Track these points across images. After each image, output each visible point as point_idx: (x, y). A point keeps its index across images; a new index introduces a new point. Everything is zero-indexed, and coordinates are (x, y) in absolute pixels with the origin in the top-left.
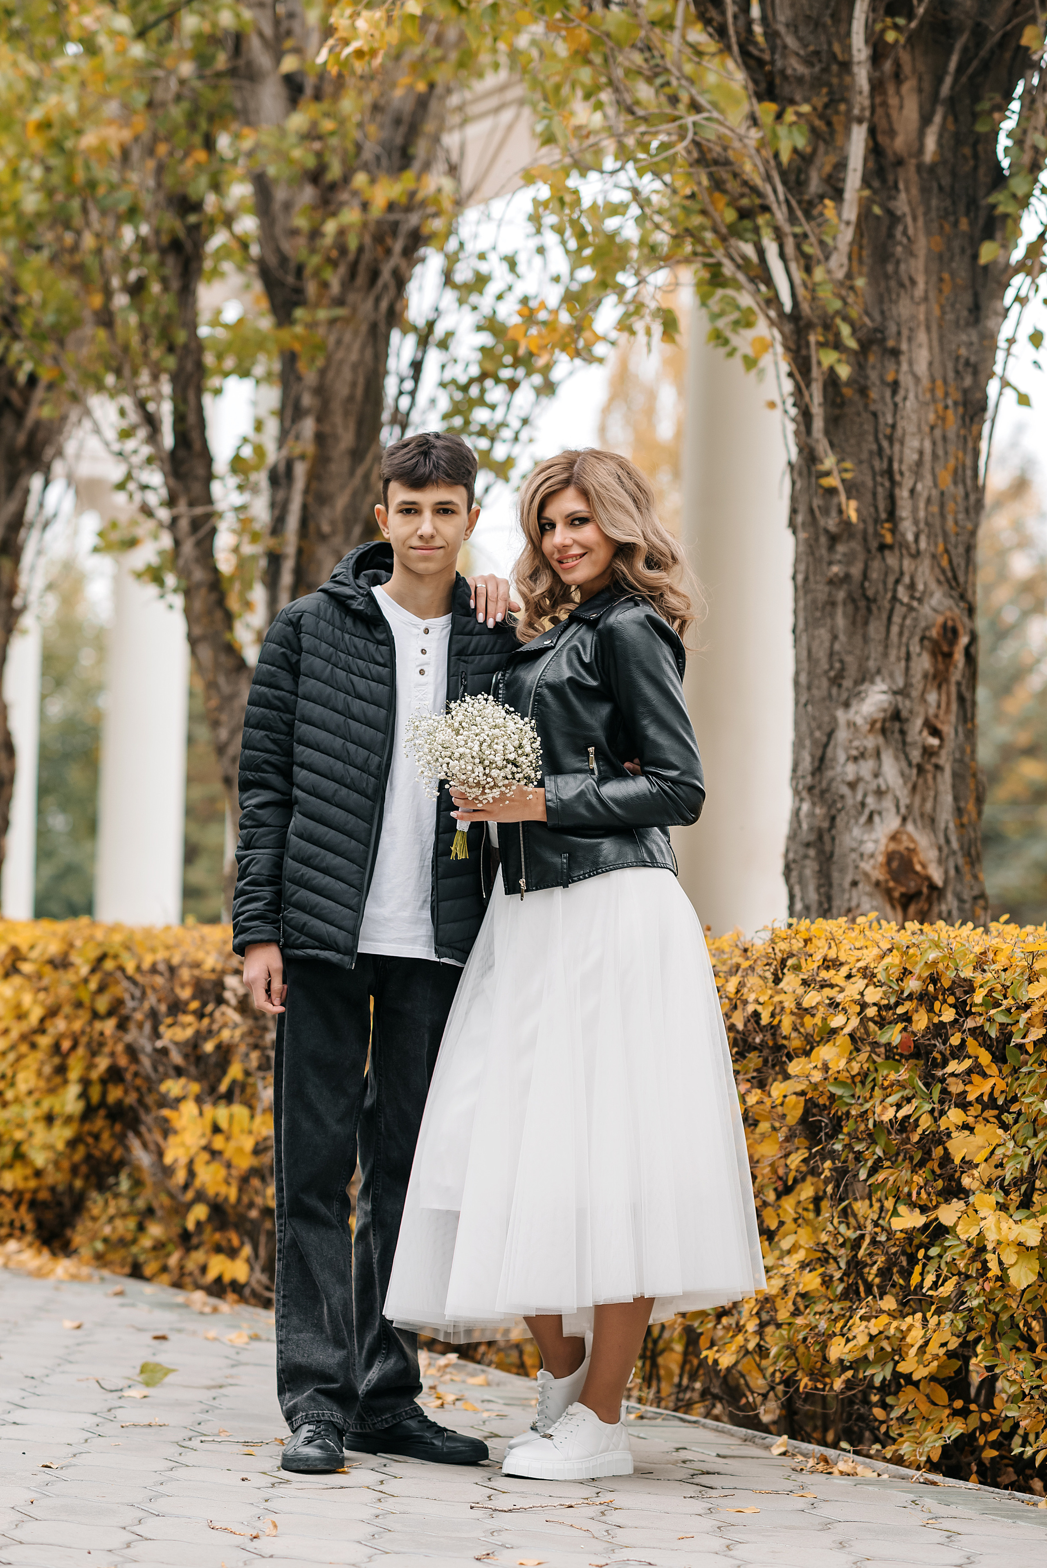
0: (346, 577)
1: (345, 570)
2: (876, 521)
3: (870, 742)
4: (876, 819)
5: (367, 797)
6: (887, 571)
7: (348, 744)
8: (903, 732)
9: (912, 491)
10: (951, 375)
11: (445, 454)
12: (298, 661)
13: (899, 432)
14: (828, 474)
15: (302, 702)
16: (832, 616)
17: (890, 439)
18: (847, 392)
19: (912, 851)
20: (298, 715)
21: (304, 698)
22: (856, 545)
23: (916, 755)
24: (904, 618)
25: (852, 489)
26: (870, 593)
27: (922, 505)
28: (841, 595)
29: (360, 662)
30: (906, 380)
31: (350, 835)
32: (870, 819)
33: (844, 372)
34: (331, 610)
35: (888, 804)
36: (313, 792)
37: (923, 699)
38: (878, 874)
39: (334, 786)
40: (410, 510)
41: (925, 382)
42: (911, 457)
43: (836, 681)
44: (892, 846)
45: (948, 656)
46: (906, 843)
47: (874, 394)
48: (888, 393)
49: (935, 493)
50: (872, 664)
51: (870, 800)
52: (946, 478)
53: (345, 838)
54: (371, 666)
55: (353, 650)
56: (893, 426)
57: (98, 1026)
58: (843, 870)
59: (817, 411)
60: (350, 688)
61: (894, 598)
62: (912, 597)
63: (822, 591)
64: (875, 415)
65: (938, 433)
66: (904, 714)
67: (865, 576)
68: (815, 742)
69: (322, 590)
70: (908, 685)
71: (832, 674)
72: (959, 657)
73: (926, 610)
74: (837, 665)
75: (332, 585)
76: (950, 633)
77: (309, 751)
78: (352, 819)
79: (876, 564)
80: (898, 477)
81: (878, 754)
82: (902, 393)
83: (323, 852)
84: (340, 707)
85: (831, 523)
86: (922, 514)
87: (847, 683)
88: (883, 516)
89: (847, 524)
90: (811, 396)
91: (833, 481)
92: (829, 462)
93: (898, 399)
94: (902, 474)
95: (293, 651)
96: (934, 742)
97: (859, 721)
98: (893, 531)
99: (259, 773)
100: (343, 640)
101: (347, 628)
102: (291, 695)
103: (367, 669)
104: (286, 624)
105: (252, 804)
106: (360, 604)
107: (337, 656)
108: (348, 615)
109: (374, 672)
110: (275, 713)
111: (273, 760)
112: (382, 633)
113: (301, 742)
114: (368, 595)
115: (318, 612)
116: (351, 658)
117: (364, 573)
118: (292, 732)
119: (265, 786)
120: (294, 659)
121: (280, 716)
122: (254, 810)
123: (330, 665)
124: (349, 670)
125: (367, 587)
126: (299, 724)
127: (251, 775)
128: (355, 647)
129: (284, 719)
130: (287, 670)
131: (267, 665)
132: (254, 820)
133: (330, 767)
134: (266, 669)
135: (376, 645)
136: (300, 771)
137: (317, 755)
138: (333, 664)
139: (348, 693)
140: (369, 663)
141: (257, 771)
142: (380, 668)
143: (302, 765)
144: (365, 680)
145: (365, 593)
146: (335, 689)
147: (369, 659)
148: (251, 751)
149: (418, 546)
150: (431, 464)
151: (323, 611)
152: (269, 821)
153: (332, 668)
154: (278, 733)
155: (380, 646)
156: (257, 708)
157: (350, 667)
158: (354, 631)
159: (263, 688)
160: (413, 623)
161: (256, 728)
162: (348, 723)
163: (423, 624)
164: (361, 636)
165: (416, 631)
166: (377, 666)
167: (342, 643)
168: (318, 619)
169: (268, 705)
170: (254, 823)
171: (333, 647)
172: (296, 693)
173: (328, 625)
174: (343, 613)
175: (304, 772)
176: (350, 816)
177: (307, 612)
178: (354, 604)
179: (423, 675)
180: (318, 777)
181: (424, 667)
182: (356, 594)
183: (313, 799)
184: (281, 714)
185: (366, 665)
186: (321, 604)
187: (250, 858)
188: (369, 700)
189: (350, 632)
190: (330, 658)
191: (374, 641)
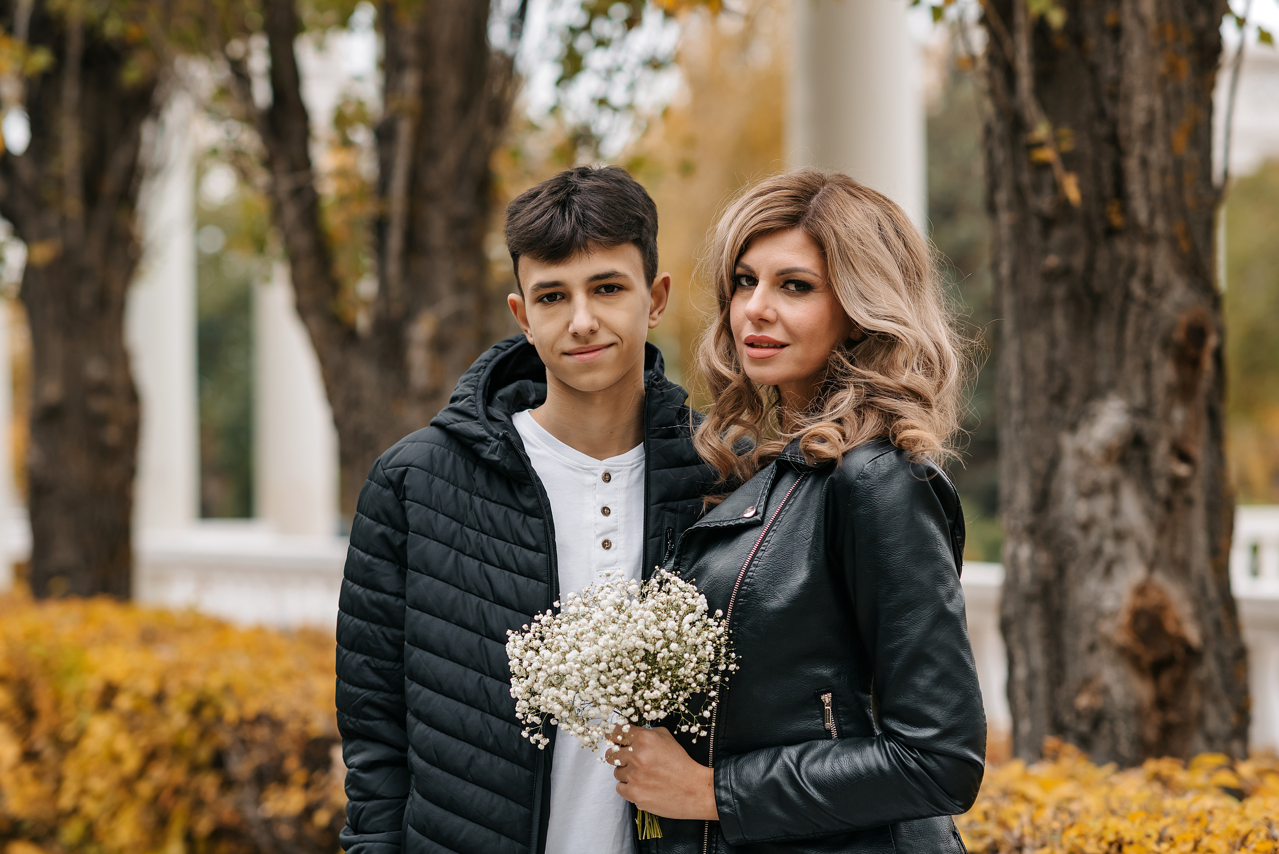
0: (471, 403)
1: (470, 391)
2: (1102, 200)
3: (1106, 474)
4: (1116, 568)
5: (521, 764)
6: (1116, 261)
7: (488, 680)
8: (1146, 461)
9: (1144, 163)
10: (1181, 13)
12: (404, 543)
13: (1123, 89)
14: (1040, 145)
15: (413, 614)
16: (1050, 317)
17: (1114, 97)
18: (1060, 42)
19: (1162, 607)
20: (407, 633)
21: (415, 606)
22: (1077, 230)
23: (1162, 487)
24: (1140, 317)
25: (1070, 161)
26: (1096, 288)
27: (1155, 176)
28: (1060, 291)
29: (499, 543)
30: (1130, 24)
31: (497, 827)
32: (1108, 568)
33: (1057, 18)
34: (451, 460)
35: (1130, 549)
36: (437, 760)
37: (1167, 418)
38: (1122, 637)
39: (469, 750)
40: (553, 295)
41: (1153, 25)
42: (1139, 117)
43: (1059, 398)
44: (1138, 602)
45: (1195, 362)
46: (1153, 597)
47: (1092, 42)
48: (1108, 41)
49: (1169, 161)
50: (1102, 376)
51: (1109, 547)
52: (1181, 141)
53: (491, 834)
54: (517, 549)
55: (487, 525)
56: (1117, 81)
58: (1077, 631)
59: (1024, 66)
60: (486, 589)
61: (1128, 296)
62: (1149, 291)
63: (1035, 288)
64: (1093, 69)
65: (1170, 87)
66: (1146, 438)
67: (1090, 266)
68: (1034, 473)
69: (434, 424)
70: (1150, 401)
71: (1054, 389)
72: (1208, 363)
73: (1167, 307)
74: (1059, 379)
75: (451, 416)
76: (1197, 335)
77: (427, 693)
78: (498, 801)
79: (1103, 254)
80: (1124, 144)
81: (1115, 488)
82: (1125, 39)
84: (471, 620)
85: (1045, 203)
86: (1156, 187)
87: (1073, 400)
88: (1109, 191)
89: (1064, 205)
90: (1015, 49)
91: (1047, 154)
92: (1043, 130)
93: (1122, 47)
94: (1129, 140)
95: (395, 527)
96: (1182, 470)
97: (1091, 448)
98: (1124, 210)
99: (360, 720)
100: (471, 508)
101: (477, 489)
102: (397, 600)
103: (511, 556)
104: (381, 485)
105: (356, 764)
106: (493, 452)
107: (465, 537)
108: (478, 470)
109: (520, 560)
110: (375, 627)
111: (378, 701)
112: (530, 496)
113: (414, 678)
114: (505, 438)
115: (432, 464)
116: (484, 537)
117: (501, 393)
118: (400, 658)
119: (372, 738)
120: (398, 543)
121: (383, 633)
122: (360, 774)
123: (453, 552)
124: (482, 558)
125: (505, 419)
126: (411, 648)
127: (351, 722)
128: (491, 519)
129: (389, 637)
130: (389, 560)
131: (359, 551)
132: (359, 789)
133: (461, 719)
134: (358, 557)
135: (522, 515)
136: (416, 724)
137: (439, 699)
138: (456, 549)
139: (482, 596)
140: (514, 546)
141: (358, 717)
142: (531, 554)
143: (418, 715)
144: (507, 573)
145: (501, 434)
146: (462, 589)
147: (513, 538)
148: (347, 685)
149: (574, 350)
150: (573, 219)
151: (438, 460)
152: (382, 790)
153: (456, 557)
154: (382, 659)
155: (528, 518)
156: (351, 618)
157: (483, 552)
158: (488, 492)
159: (356, 587)
160: (584, 466)
161: (351, 649)
162: (485, 646)
163: (601, 466)
164: (499, 501)
165: (590, 479)
166: (526, 551)
167: (469, 513)
168: (431, 476)
169: (364, 615)
170: (359, 794)
171: (458, 521)
172: (404, 597)
173: (447, 484)
174: (471, 466)
175: (421, 727)
176: (497, 798)
177: (414, 463)
178: (486, 452)
179: (608, 548)
180: (442, 736)
181: (611, 537)
182: (487, 434)
183: (437, 771)
184: (384, 629)
185: (509, 550)
186: (435, 450)
187: (356, 846)
188: (516, 605)
189: (482, 493)
190: (453, 540)
191: (519, 509)
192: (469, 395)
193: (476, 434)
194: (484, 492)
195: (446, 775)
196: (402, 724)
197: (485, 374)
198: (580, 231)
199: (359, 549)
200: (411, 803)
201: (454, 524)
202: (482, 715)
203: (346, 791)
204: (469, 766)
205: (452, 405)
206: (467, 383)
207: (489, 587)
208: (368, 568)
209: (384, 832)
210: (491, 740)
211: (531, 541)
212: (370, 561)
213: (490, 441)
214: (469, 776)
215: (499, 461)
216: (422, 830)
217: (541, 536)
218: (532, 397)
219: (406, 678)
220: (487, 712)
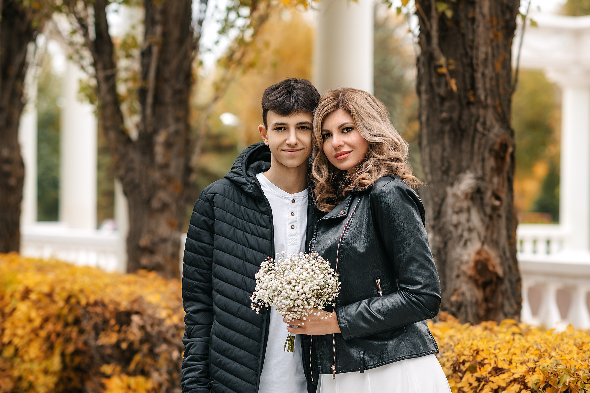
0: (240, 169)
1: (240, 165)
2: (466, 90)
3: (465, 204)
4: (469, 244)
6: (471, 115)
7: (246, 278)
8: (482, 199)
9: (483, 75)
10: (499, 13)
11: (302, 93)
12: (213, 223)
13: (475, 44)
14: (441, 66)
15: (216, 251)
16: (443, 138)
17: (471, 47)
18: (449, 24)
19: (487, 260)
20: (214, 259)
21: (218, 249)
22: (455, 103)
23: (488, 210)
24: (481, 139)
25: (453, 74)
26: (463, 126)
27: (488, 80)
28: (447, 128)
29: (251, 225)
30: (479, 17)
31: (248, 336)
32: (465, 244)
33: (449, 14)
34: (232, 191)
35: (474, 235)
36: (225, 309)
37: (491, 181)
38: (471, 272)
39: (238, 305)
40: (281, 128)
41: (488, 18)
42: (482, 56)
43: (446, 172)
44: (478, 257)
45: (503, 159)
46: (484, 256)
47: (463, 24)
48: (469, 24)
49: (494, 75)
50: (464, 164)
51: (466, 235)
52: (498, 66)
53: (246, 338)
54: (258, 227)
55: (247, 217)
56: (473, 41)
57: (69, 329)
58: (452, 269)
59: (434, 34)
60: (246, 243)
61: (476, 130)
62: (484, 129)
63: (437, 126)
64: (463, 36)
65: (494, 44)
66: (483, 189)
67: (460, 118)
68: (435, 203)
70: (484, 174)
71: (444, 168)
72: (508, 159)
73: (492, 135)
74: (446, 164)
75: (232, 174)
76: (504, 146)
77: (221, 283)
79: (466, 113)
80: (475, 67)
81: (469, 210)
82: (476, 24)
83: (232, 347)
84: (240, 255)
85: (442, 91)
86: (488, 85)
87: (452, 173)
88: (469, 87)
89: (451, 91)
90: (431, 26)
91: (444, 70)
92: (442, 60)
93: (475, 26)
94: (477, 65)
95: (209, 217)
96: (497, 203)
97: (459, 193)
98: (475, 95)
99: (193, 293)
100: (240, 211)
101: (242, 203)
102: (209, 246)
103: (256, 230)
104: (204, 201)
105: (190, 311)
106: (249, 189)
107: (237, 222)
108: (242, 196)
109: (259, 231)
110: (200, 257)
111: (200, 286)
112: (264, 207)
113: (216, 277)
114: (254, 183)
115: (225, 193)
116: (245, 222)
117: (252, 165)
118: (210, 269)
119: (197, 300)
120: (210, 224)
121: (203, 259)
122: (192, 315)
123: (233, 228)
124: (244, 230)
125: (254, 176)
126: (216, 265)
127: (189, 294)
128: (248, 215)
129: (206, 261)
130: (206, 230)
131: (195, 227)
132: (191, 321)
133: (235, 293)
134: (194, 229)
135: (261, 214)
136: (217, 295)
137: (226, 285)
138: (234, 227)
139: (244, 245)
140: (257, 226)
141: (192, 292)
142: (264, 229)
143: (218, 291)
144: (254, 236)
145: (253, 182)
146: (236, 242)
147: (257, 223)
148: (187, 279)
149: (287, 150)
150: (294, 100)
151: (227, 191)
152: (201, 321)
153: (234, 229)
154: (202, 269)
155: (263, 215)
156: (190, 253)
157: (245, 228)
158: (247, 205)
159: (193, 241)
160: (285, 196)
161: (190, 265)
162: (245, 265)
163: (291, 196)
164: (251, 208)
165: (287, 201)
166: (262, 228)
167: (239, 213)
168: (224, 198)
169: (196, 252)
170: (191, 323)
171: (235, 216)
172: (213, 245)
173: (231, 201)
174: (240, 194)
175: (219, 296)
176: (249, 324)
177: (217, 193)
178: (247, 189)
179: (293, 228)
180: (228, 299)
181: (294, 224)
182: (247, 182)
183: (225, 313)
184: (204, 257)
185: (255, 227)
186: (226, 188)
187: (190, 343)
188: (258, 249)
189: (244, 205)
190: (233, 223)
191: (259, 211)
192: (240, 166)
193: (242, 182)
194: (245, 205)
195: (229, 315)
196: (210, 295)
197: (245, 158)
198: (296, 105)
199: (194, 226)
200: (214, 326)
201: (233, 216)
202: (243, 292)
203: (185, 322)
204: (238, 311)
205: (232, 170)
206: (238, 161)
207: (247, 242)
208: (198, 233)
209: (201, 337)
210: (247, 301)
211: (264, 224)
212: (199, 230)
213: (248, 185)
214: (238, 315)
215: (252, 193)
216: (218, 336)
217: (268, 222)
218: (264, 168)
219: (213, 277)
220: (245, 291)
